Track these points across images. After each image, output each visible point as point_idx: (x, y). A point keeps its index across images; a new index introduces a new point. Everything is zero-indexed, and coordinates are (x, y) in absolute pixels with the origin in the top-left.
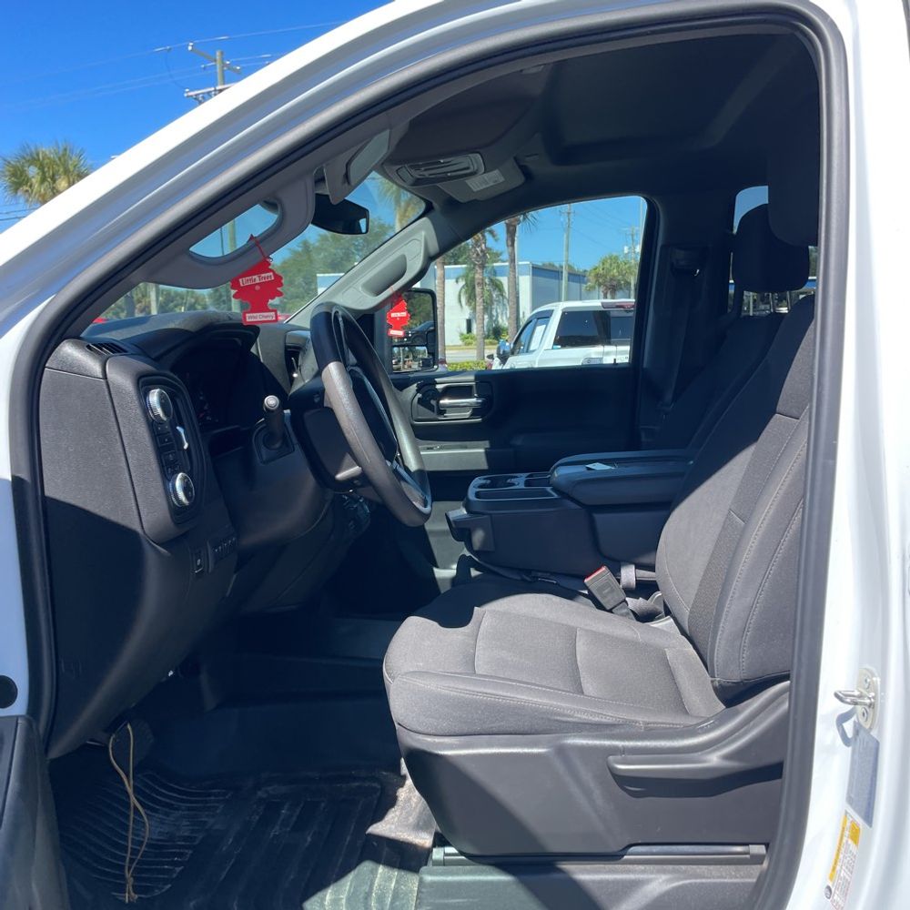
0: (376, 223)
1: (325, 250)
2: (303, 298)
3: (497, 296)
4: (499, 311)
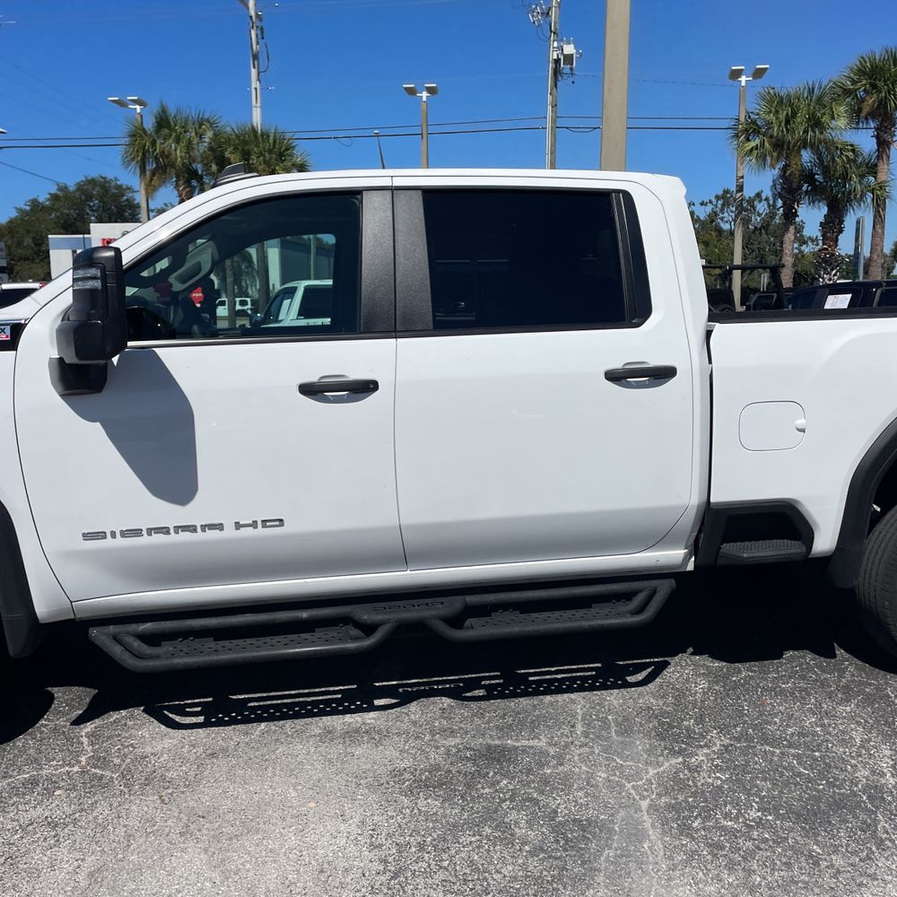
0: (112, 184)
1: (57, 210)
2: (33, 260)
3: (246, 267)
4: (248, 282)
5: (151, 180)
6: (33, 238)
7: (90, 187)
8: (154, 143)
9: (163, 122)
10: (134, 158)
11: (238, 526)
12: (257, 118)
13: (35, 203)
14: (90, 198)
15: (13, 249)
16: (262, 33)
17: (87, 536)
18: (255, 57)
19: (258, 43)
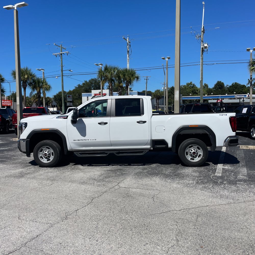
1: (84, 87)
2: (78, 99)
5: (103, 82)
6: (78, 94)
7: (92, 81)
8: (104, 74)
9: (106, 69)
10: (99, 77)
11: (91, 140)
12: (128, 67)
13: (79, 85)
14: (92, 83)
15: (74, 97)
16: (130, 46)
17: (74, 140)
18: (128, 52)
19: (129, 49)
